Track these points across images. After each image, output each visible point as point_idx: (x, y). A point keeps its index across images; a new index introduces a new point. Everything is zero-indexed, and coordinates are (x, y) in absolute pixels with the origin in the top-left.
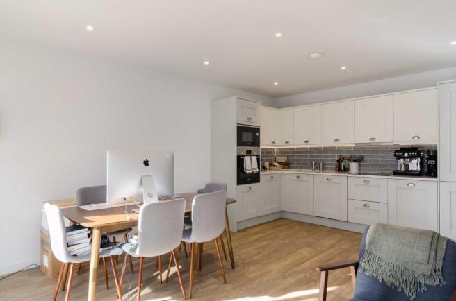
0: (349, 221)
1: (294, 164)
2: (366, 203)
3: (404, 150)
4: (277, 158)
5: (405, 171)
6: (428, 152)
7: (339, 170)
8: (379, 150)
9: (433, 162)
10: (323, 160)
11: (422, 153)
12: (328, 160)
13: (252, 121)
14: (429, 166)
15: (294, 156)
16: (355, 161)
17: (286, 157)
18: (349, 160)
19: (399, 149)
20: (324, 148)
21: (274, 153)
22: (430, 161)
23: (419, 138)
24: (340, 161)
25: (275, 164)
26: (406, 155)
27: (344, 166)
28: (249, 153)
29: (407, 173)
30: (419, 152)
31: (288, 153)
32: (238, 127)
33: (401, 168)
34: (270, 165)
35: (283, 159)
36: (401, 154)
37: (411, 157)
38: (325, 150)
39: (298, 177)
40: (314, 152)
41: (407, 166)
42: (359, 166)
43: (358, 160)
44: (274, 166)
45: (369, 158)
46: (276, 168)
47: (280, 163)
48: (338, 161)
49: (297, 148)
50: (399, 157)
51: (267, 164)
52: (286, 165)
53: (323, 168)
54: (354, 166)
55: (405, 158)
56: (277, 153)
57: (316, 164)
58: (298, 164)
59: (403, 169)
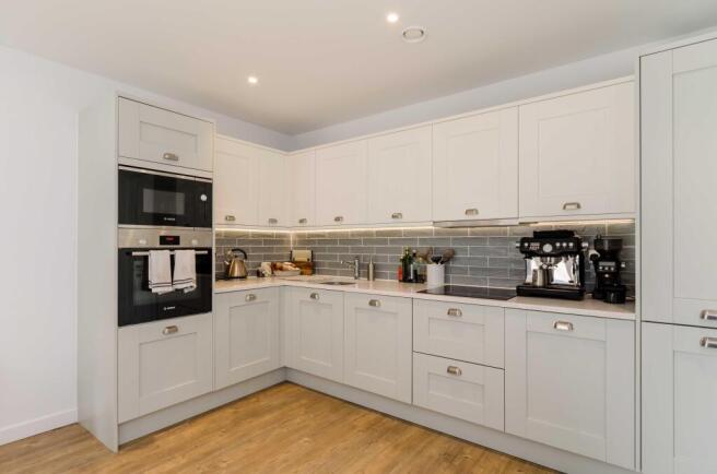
0: (415, 403)
1: (324, 264)
2: (453, 363)
3: (543, 236)
4: (294, 251)
5: (544, 287)
6: (598, 243)
7: (405, 278)
8: (485, 236)
9: (609, 265)
10: (375, 258)
11: (585, 245)
12: (385, 259)
13: (179, 163)
14: (600, 275)
15: (324, 250)
16: (436, 260)
17: (309, 252)
18: (425, 258)
19: (531, 236)
20: (379, 233)
21: (288, 242)
22: (601, 263)
23: (579, 206)
24: (407, 261)
25: (287, 265)
26: (548, 248)
27: (415, 272)
28: (170, 242)
29: (549, 291)
30: (578, 242)
31: (314, 242)
32: (121, 172)
33: (535, 280)
34: (274, 267)
35: (303, 255)
36: (535, 246)
37: (559, 254)
38: (382, 239)
39: (313, 296)
40: (360, 241)
41: (548, 274)
42: (446, 270)
43: (444, 259)
44: (281, 269)
45: (465, 254)
46: (285, 273)
47: (297, 264)
48: (404, 260)
49: (330, 234)
50: (530, 254)
51: (266, 266)
52: (310, 267)
53: (374, 273)
54: (434, 273)
55: (544, 255)
56: (295, 242)
57: (361, 266)
58: (330, 265)
59: (539, 283)
